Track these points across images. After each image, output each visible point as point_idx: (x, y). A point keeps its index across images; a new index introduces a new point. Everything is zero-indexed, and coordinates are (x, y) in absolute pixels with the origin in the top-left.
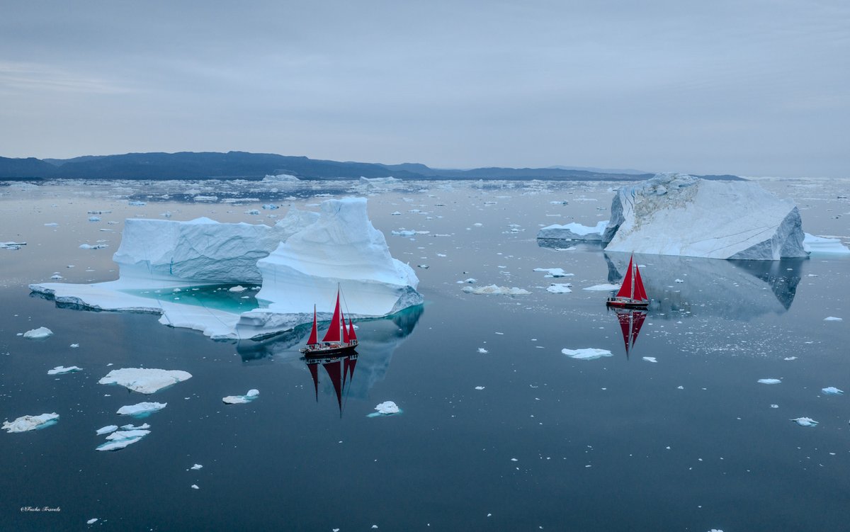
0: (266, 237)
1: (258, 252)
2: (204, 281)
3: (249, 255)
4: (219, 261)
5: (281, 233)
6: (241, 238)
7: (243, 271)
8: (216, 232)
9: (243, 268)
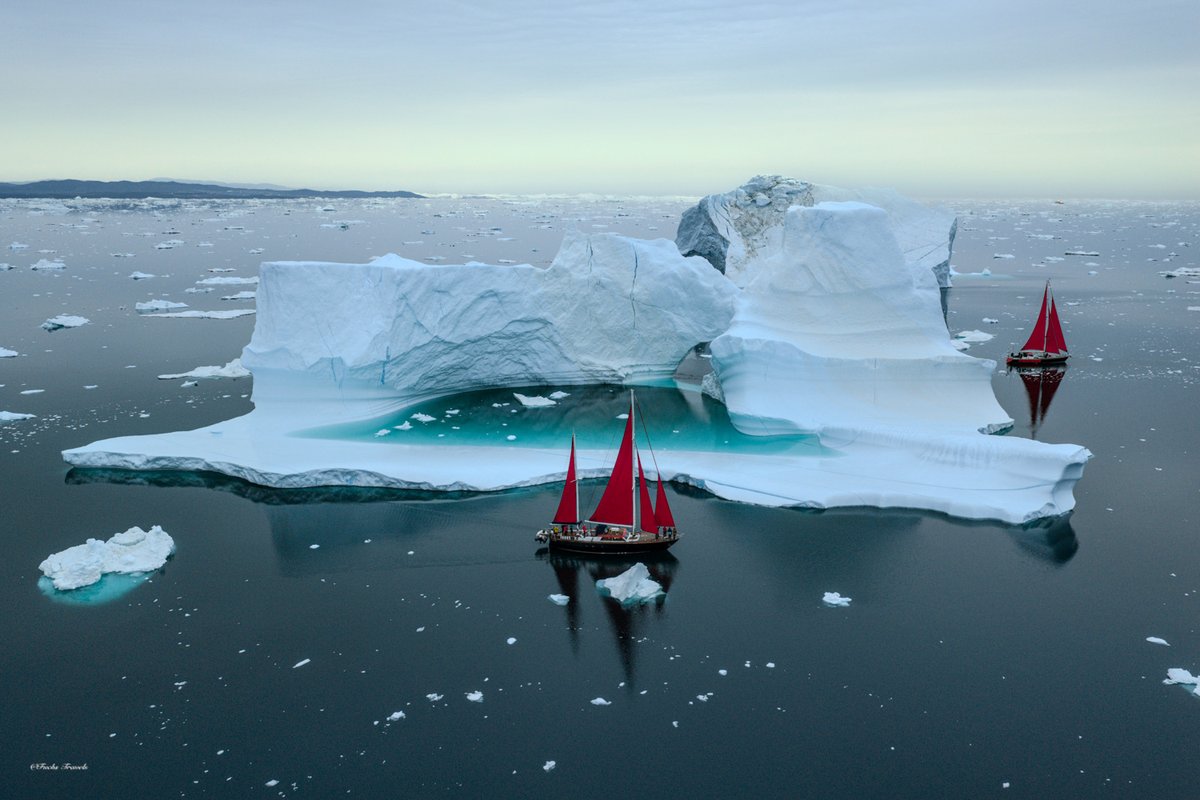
0: (541, 290)
1: (528, 322)
2: (431, 391)
3: (513, 328)
4: (458, 346)
5: (564, 279)
6: (496, 295)
7: (497, 363)
8: (454, 284)
9: (494, 358)
